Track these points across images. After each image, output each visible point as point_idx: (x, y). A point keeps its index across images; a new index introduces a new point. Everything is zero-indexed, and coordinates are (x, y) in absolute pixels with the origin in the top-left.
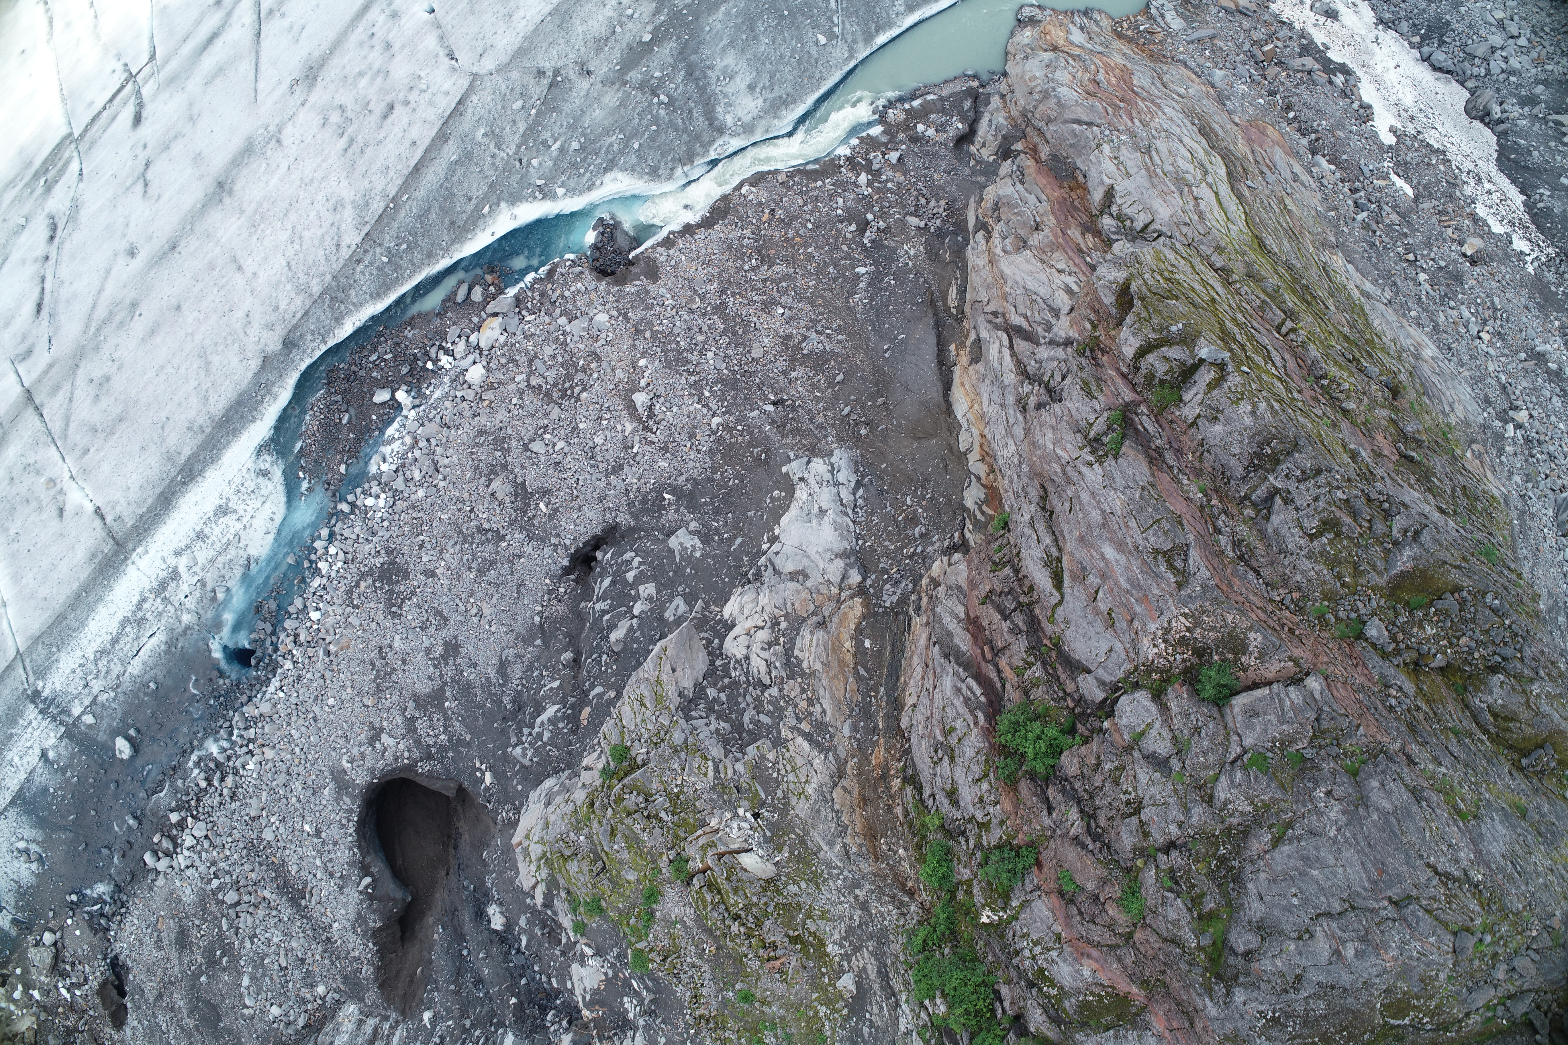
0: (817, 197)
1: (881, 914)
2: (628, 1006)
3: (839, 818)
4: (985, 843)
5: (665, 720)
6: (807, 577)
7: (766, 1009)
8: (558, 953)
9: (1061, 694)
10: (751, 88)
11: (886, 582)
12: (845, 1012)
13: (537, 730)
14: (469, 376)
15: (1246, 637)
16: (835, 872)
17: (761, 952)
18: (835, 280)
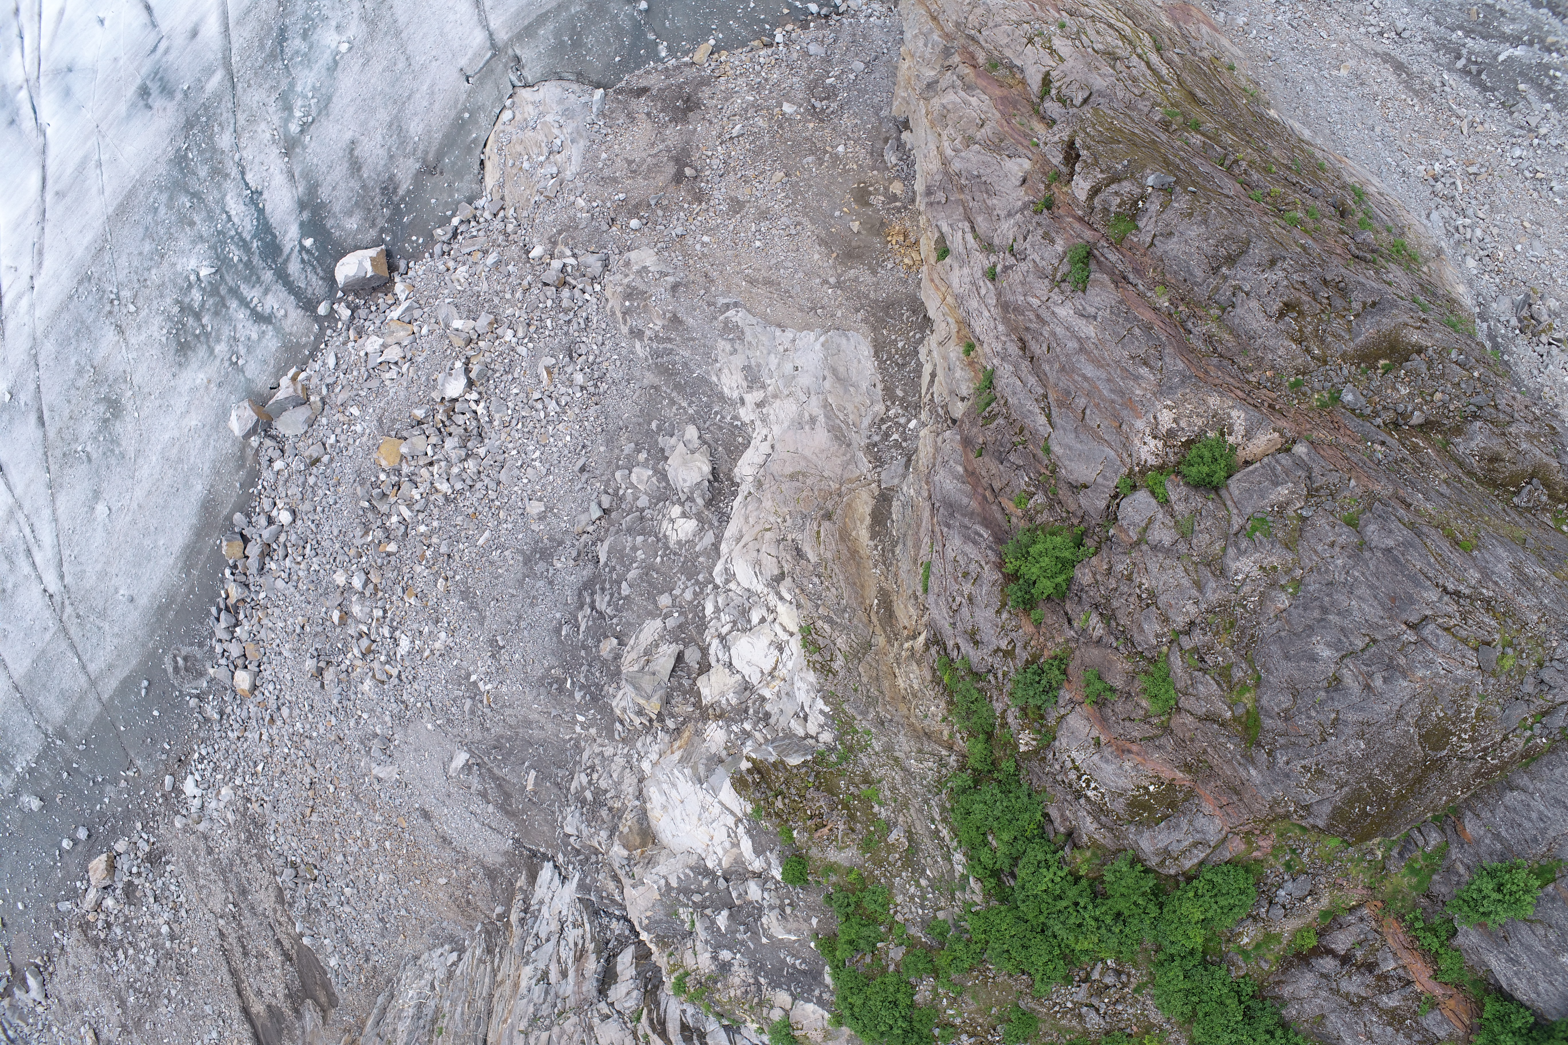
6: (806, 476)
9: (1064, 515)
15: (1230, 418)
17: (809, 823)
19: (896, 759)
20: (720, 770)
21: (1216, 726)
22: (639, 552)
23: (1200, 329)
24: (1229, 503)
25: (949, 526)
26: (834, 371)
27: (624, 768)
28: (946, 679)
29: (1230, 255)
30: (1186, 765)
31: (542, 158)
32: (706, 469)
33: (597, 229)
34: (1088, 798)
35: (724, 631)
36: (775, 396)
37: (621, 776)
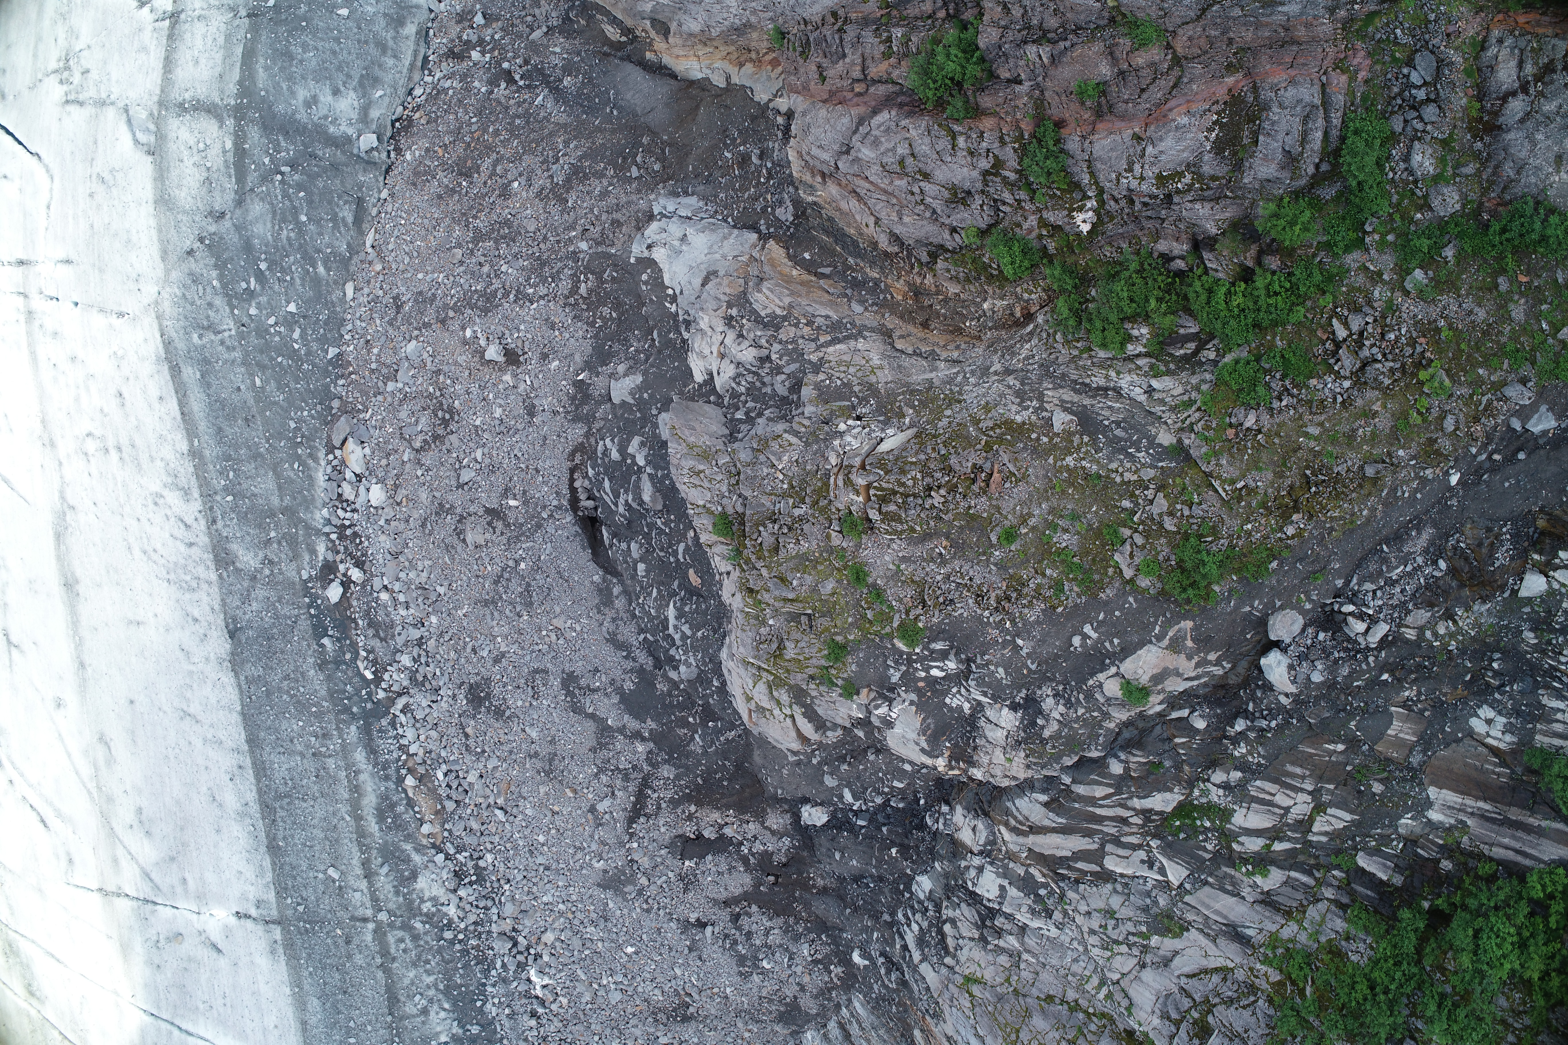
0: (459, 101)
1: (1027, 358)
2: (955, 703)
3: (920, 355)
4: (1012, 176)
5: (724, 460)
6: (715, 273)
7: (1032, 522)
8: (872, 757)
9: (929, 22)
10: (336, 92)
11: (773, 210)
12: (1086, 439)
13: (677, 637)
14: (374, 503)
16: (959, 378)
17: (975, 488)
18: (528, 122)
30: (1227, 68)
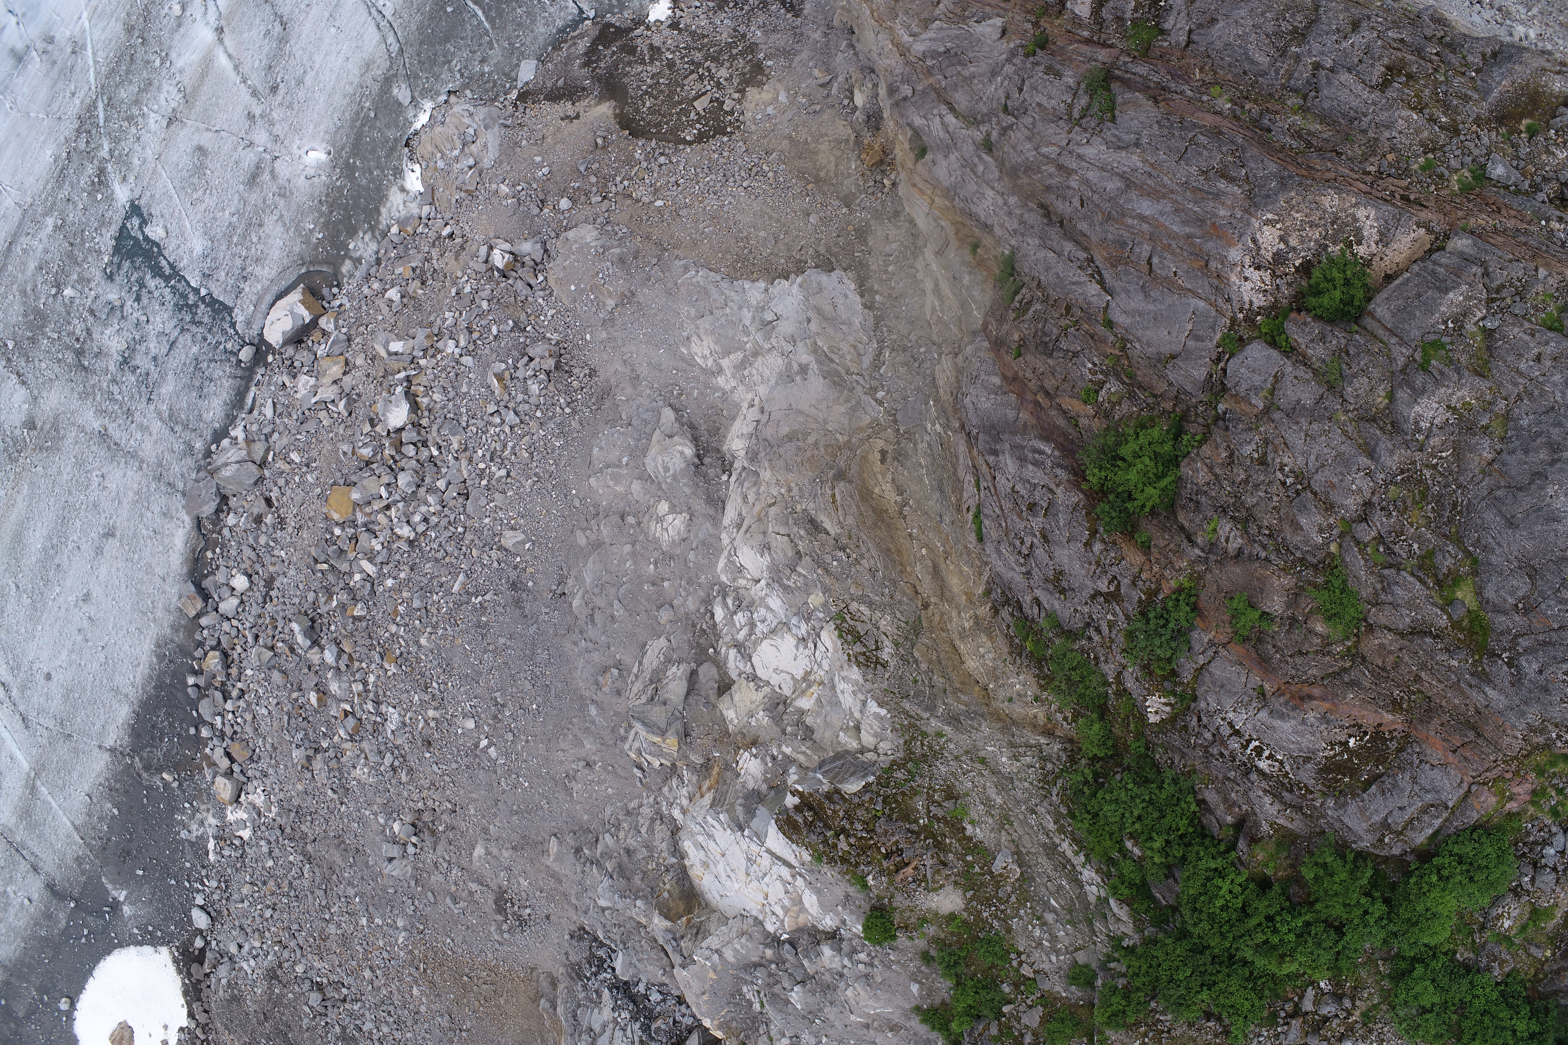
4: (1121, 618)
9: (1150, 400)
15: (1356, 220)
17: (885, 864)
19: (983, 761)
20: (762, 811)
21: (1428, 640)
22: (628, 564)
23: (1283, 123)
24: (1381, 332)
25: (995, 453)
26: (819, 311)
27: (653, 820)
28: (1029, 646)
29: (1295, 29)
30: (1394, 702)
31: (456, 152)
32: (689, 451)
33: (527, 214)
34: (1261, 772)
35: (741, 636)
36: (755, 354)
37: (651, 830)
